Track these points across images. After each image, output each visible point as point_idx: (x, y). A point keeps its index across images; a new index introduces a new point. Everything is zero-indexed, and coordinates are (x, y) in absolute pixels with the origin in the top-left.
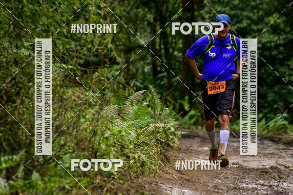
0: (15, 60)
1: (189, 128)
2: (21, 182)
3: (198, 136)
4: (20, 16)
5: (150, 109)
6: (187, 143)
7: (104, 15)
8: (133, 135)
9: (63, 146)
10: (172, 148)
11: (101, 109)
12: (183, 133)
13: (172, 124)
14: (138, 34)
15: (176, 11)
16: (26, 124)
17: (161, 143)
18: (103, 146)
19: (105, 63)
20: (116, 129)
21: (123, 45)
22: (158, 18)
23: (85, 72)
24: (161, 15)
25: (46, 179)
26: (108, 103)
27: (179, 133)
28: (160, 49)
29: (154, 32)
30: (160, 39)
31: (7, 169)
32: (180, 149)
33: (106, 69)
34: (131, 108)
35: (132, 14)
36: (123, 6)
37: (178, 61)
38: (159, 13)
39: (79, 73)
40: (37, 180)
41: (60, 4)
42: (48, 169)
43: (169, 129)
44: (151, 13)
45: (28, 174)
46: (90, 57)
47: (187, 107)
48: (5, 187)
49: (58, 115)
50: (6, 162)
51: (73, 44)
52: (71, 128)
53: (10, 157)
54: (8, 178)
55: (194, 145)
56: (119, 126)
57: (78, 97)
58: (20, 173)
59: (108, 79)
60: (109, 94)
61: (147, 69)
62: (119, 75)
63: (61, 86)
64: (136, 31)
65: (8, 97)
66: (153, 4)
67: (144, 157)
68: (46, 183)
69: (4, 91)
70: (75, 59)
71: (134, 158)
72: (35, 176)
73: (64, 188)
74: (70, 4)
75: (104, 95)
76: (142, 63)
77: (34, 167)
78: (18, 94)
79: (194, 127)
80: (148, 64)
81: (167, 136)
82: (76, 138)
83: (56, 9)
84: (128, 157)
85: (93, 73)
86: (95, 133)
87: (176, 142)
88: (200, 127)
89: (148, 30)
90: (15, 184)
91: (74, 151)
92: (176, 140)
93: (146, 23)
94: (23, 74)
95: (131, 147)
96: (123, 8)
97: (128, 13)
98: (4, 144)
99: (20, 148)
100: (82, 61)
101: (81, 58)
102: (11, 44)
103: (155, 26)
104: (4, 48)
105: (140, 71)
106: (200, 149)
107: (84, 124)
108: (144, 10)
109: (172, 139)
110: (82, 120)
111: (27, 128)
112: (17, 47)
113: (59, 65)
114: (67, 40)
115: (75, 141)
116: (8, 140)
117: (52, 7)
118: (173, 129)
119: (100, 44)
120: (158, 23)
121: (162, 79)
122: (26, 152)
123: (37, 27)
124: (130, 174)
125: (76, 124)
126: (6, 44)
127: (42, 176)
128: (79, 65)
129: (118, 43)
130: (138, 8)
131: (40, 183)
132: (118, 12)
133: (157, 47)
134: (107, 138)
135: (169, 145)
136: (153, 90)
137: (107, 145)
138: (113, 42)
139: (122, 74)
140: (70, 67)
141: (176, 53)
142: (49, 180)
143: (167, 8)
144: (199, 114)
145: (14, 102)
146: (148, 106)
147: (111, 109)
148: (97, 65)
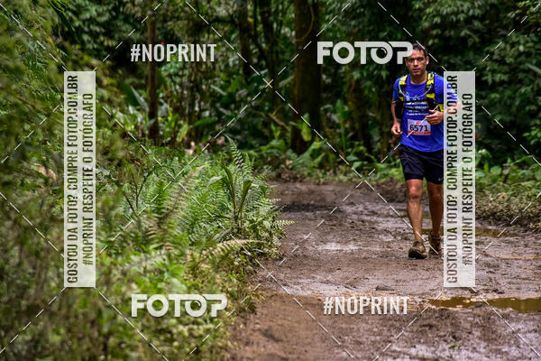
21: (187, 17)
28: (256, 23)
30: (255, 5)
37: (289, 44)
47: (306, 135)
76: (222, 49)
133: (250, 20)
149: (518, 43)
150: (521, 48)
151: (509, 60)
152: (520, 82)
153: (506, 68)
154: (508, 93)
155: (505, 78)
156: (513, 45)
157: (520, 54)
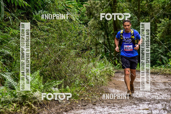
0: (60, 50)
1: (117, 70)
2: (63, 89)
3: (121, 72)
4: (61, 35)
5: (104, 64)
6: (117, 74)
7: (87, 33)
8: (99, 72)
9: (76, 77)
10: (112, 76)
11: (88, 64)
12: (116, 71)
13: (112, 68)
14: (100, 39)
15: (112, 31)
16: (64, 70)
17: (109, 75)
18: (89, 77)
19: (89, 49)
20: (93, 71)
21: (95, 43)
22: (106, 34)
23: (82, 53)
24: (107, 33)
25: (71, 88)
26: (90, 62)
27: (114, 71)
28: (107, 44)
29: (105, 38)
30: (107, 40)
31: (59, 85)
32: (115, 77)
33: (89, 51)
34: (98, 64)
35: (97, 33)
36: (94, 30)
37: (113, 47)
38: (106, 32)
39: (80, 53)
40: (68, 88)
41: (73, 31)
42: (72, 85)
43: (111, 70)
44: (103, 32)
45: (65, 87)
46: (84, 47)
47: (117, 63)
48: (58, 91)
49: (74, 67)
50: (58, 83)
51: (78, 43)
52: (78, 71)
53: (59, 81)
54: (59, 88)
55: (120, 75)
56: (94, 70)
57: (80, 61)
58: (63, 87)
59: (90, 54)
60: (91, 60)
61: (103, 50)
62: (94, 53)
63: (75, 57)
64: (99, 38)
65: (58, 62)
66: (104, 29)
67: (103, 80)
68: (71, 89)
69: (56, 60)
70: (79, 48)
71: (99, 80)
72: (68, 87)
73: (77, 91)
74: (77, 31)
75: (89, 60)
76: (101, 48)
77: (67, 84)
78: (61, 60)
79: (119, 69)
80: (103, 49)
81: (110, 72)
82: (80, 74)
83: (72, 32)
84: (98, 80)
85: (85, 53)
86: (86, 73)
87: (113, 75)
88: (121, 69)
89: (103, 37)
90: (61, 90)
91: (80, 79)
92: (113, 74)
93: (102, 35)
94: (62, 54)
95: (99, 77)
96: (94, 31)
97: (96, 32)
98: (57, 77)
99: (62, 78)
100: (81, 49)
101: (81, 48)
102: (58, 44)
103: (105, 36)
104: (56, 46)
105: (101, 51)
106: (121, 76)
107: (83, 70)
108: (101, 31)
109: (112, 73)
110: (82, 68)
111: (64, 72)
112: (60, 45)
113: (74, 50)
114: (76, 42)
115: (80, 75)
116: (58, 76)
117: (71, 32)
118: (112, 70)
119: (87, 43)
120: (106, 35)
121: (108, 54)
122: (64, 79)
123: (66, 38)
124: (98, 86)
125: (80, 70)
126: (57, 44)
127: (70, 87)
128: (80, 50)
129: (93, 42)
130: (99, 30)
131: (69, 89)
132: (93, 32)
133: (106, 43)
134: (90, 74)
135: (111, 75)
136: (105, 57)
137: (90, 76)
138: (91, 42)
139: (95, 52)
140: (77, 51)
141: (112, 45)
142: (72, 88)
143: (109, 30)
144: (121, 65)
145: (60, 63)
146: (104, 63)
147: (91, 64)
148: (86, 50)
149: (155, 45)
150: (155, 46)
151: (153, 48)
152: (155, 53)
153: (153, 50)
154: (153, 54)
155: (153, 52)
156: (154, 46)
157: (155, 47)
